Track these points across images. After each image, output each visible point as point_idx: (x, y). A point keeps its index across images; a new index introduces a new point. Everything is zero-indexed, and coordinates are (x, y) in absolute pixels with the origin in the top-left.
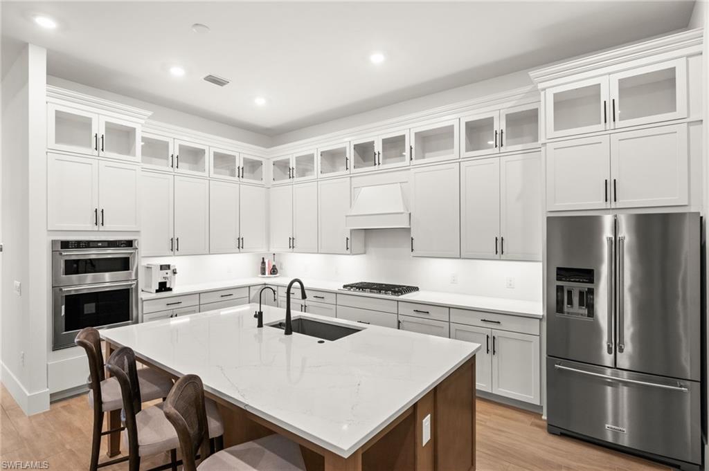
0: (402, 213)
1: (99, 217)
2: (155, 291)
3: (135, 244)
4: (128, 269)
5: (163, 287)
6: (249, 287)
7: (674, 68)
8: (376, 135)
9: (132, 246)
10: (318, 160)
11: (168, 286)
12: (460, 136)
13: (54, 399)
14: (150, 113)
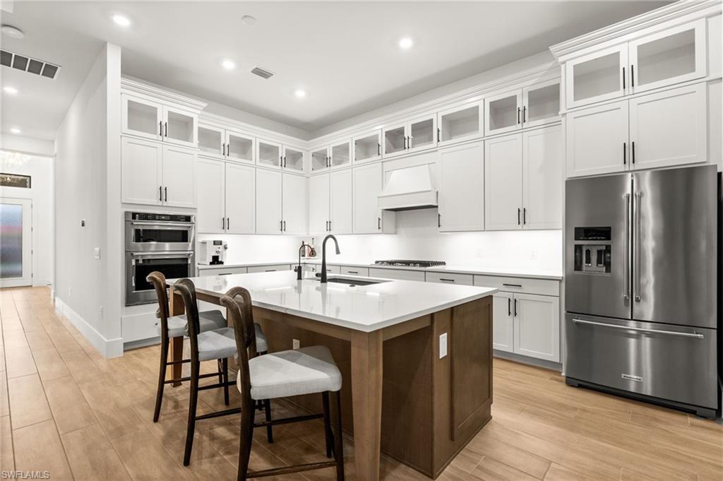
0: (429, 191)
1: (163, 194)
2: (209, 263)
3: (192, 219)
4: (187, 241)
5: (216, 260)
6: (291, 265)
7: (694, 30)
8: (406, 120)
9: (190, 221)
10: (352, 148)
11: (220, 260)
12: (485, 117)
13: (127, 348)
14: (205, 105)
